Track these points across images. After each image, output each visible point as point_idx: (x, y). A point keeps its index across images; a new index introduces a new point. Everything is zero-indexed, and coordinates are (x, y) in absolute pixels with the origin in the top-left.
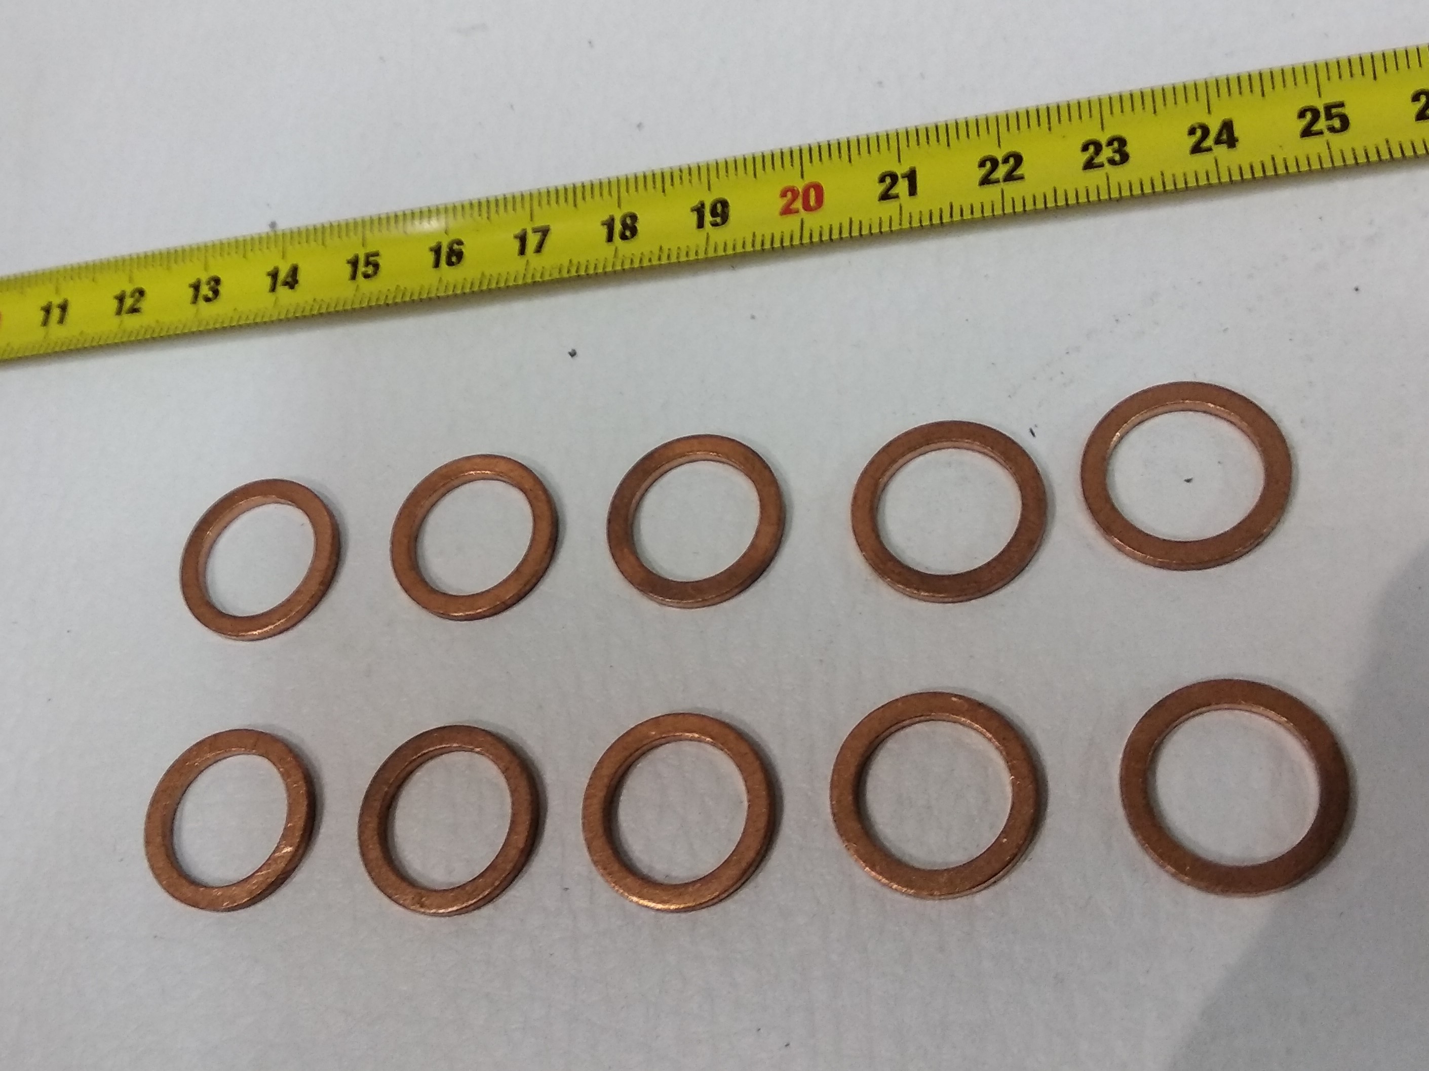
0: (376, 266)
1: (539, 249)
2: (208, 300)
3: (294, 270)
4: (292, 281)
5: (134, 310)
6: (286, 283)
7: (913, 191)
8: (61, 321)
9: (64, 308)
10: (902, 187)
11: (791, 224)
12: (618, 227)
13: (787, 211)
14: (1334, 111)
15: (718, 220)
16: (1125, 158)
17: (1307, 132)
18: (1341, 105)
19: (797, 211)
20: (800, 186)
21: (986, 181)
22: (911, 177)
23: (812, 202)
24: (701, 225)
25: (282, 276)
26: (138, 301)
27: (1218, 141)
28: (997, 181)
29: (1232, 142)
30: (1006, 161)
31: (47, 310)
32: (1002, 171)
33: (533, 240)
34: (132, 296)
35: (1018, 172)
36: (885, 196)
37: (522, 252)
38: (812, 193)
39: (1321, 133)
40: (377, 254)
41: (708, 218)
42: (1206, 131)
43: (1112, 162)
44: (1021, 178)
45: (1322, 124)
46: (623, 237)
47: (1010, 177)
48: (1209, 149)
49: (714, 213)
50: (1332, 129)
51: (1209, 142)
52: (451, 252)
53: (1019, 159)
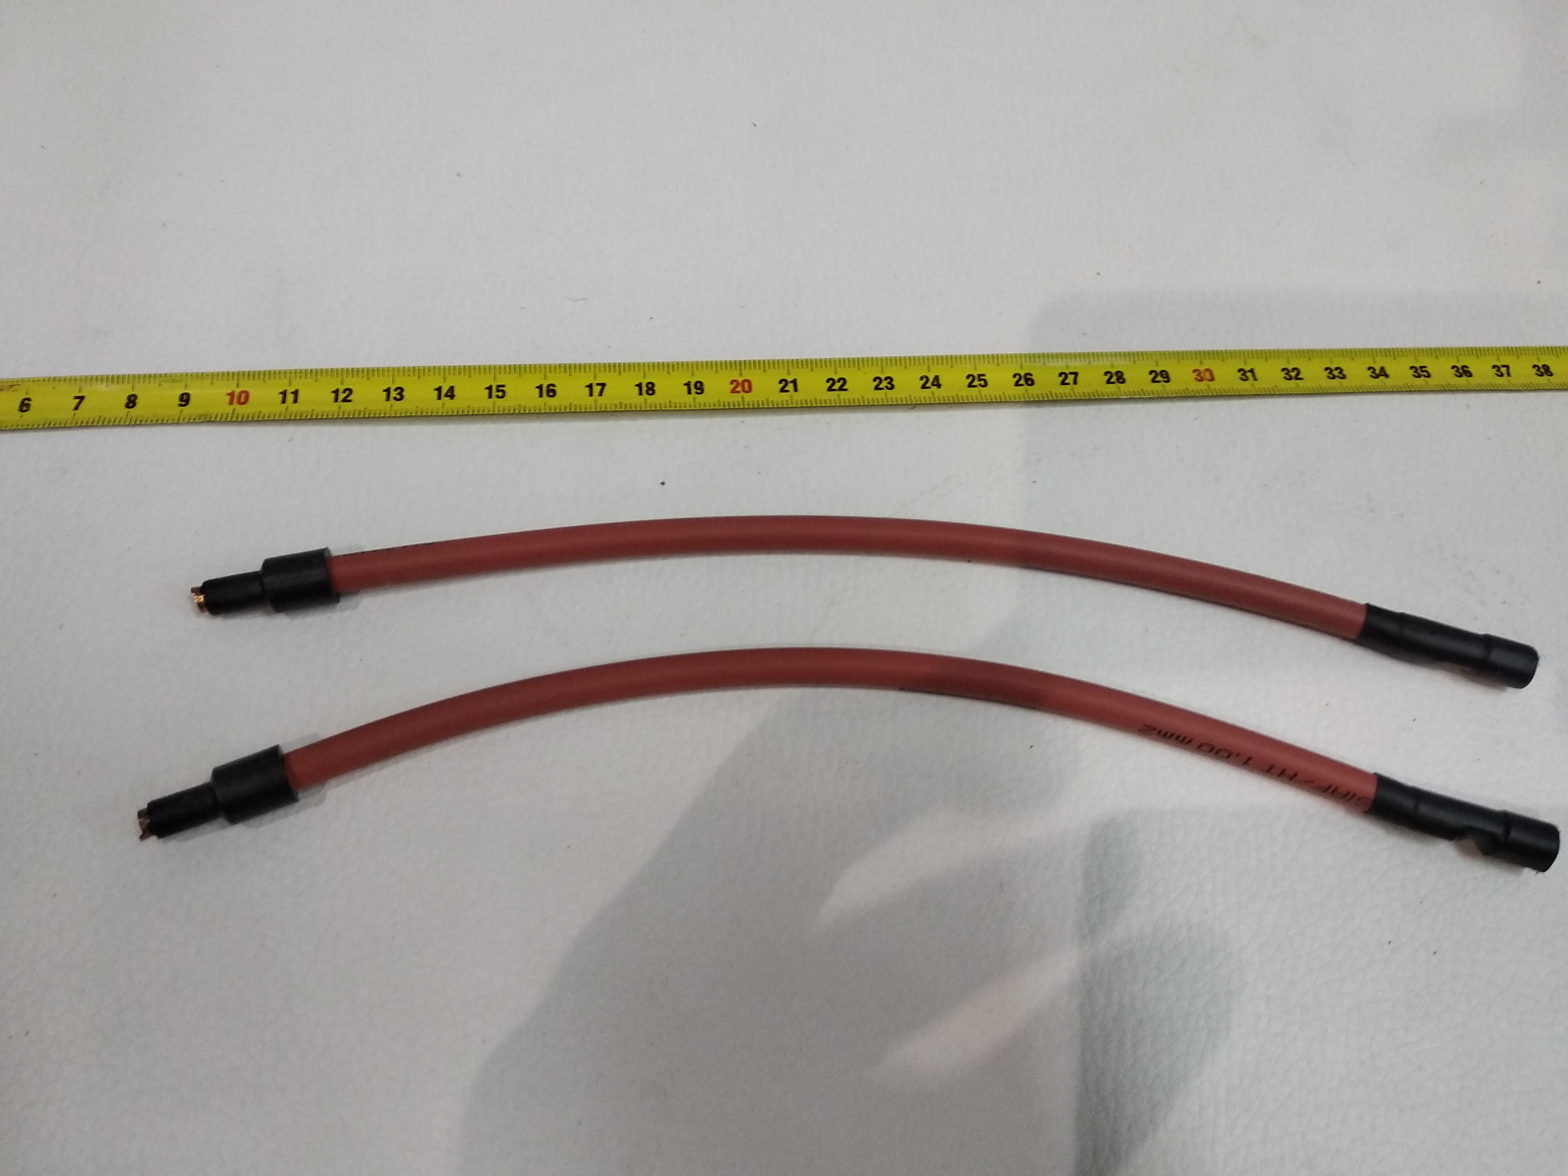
0: (503, 391)
1: (601, 394)
2: (395, 399)
3: (452, 389)
4: (451, 393)
5: (345, 400)
6: (446, 396)
7: (796, 390)
8: (295, 401)
9: (296, 393)
10: (790, 387)
11: (737, 398)
12: (644, 389)
13: (734, 391)
14: (982, 377)
15: (699, 391)
16: (892, 387)
17: (970, 385)
18: (983, 375)
19: (738, 392)
20: (740, 380)
21: (830, 389)
22: (794, 382)
23: (747, 389)
24: (689, 392)
25: (444, 392)
26: (348, 396)
27: (933, 385)
28: (835, 390)
29: (939, 386)
30: (839, 380)
31: (284, 393)
32: (837, 386)
33: (596, 390)
34: (344, 392)
35: (845, 387)
36: (783, 390)
37: (591, 395)
38: (746, 384)
39: (975, 386)
40: (503, 386)
41: (693, 390)
42: (927, 378)
43: (887, 387)
44: (846, 390)
45: (976, 383)
46: (647, 393)
47: (841, 389)
48: (929, 388)
49: (696, 387)
50: (980, 385)
51: (928, 385)
52: (548, 391)
53: (845, 381)
